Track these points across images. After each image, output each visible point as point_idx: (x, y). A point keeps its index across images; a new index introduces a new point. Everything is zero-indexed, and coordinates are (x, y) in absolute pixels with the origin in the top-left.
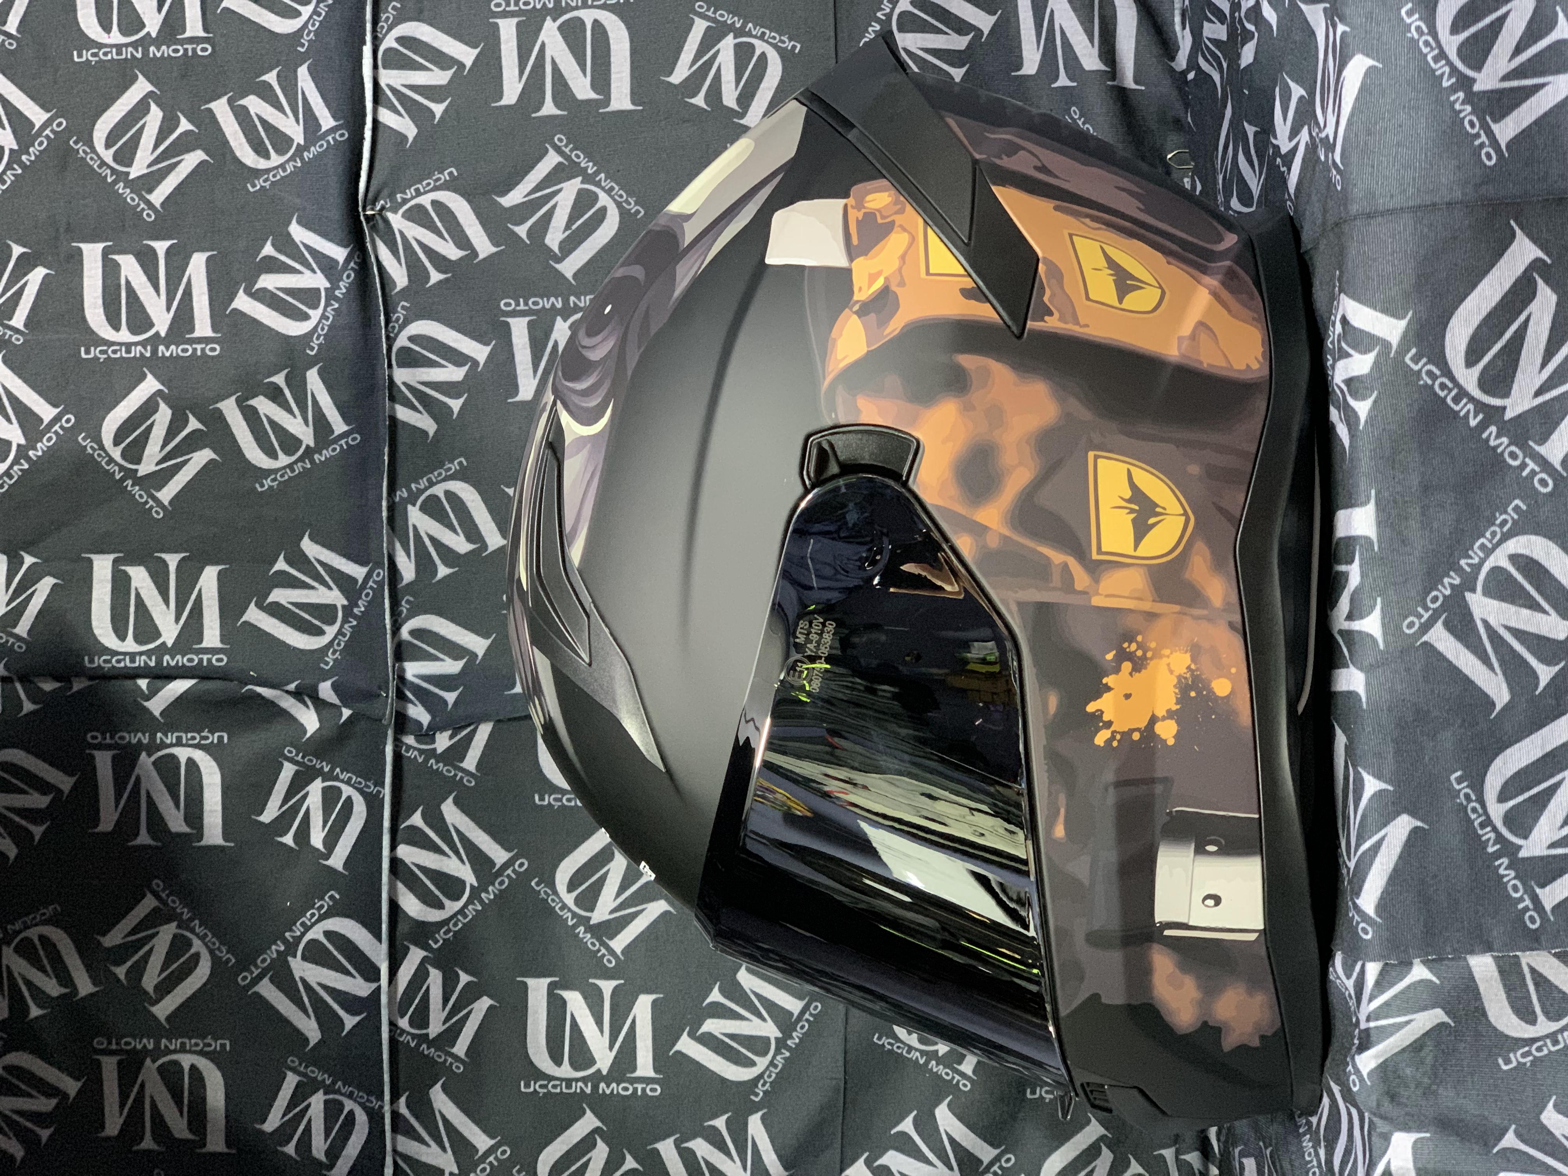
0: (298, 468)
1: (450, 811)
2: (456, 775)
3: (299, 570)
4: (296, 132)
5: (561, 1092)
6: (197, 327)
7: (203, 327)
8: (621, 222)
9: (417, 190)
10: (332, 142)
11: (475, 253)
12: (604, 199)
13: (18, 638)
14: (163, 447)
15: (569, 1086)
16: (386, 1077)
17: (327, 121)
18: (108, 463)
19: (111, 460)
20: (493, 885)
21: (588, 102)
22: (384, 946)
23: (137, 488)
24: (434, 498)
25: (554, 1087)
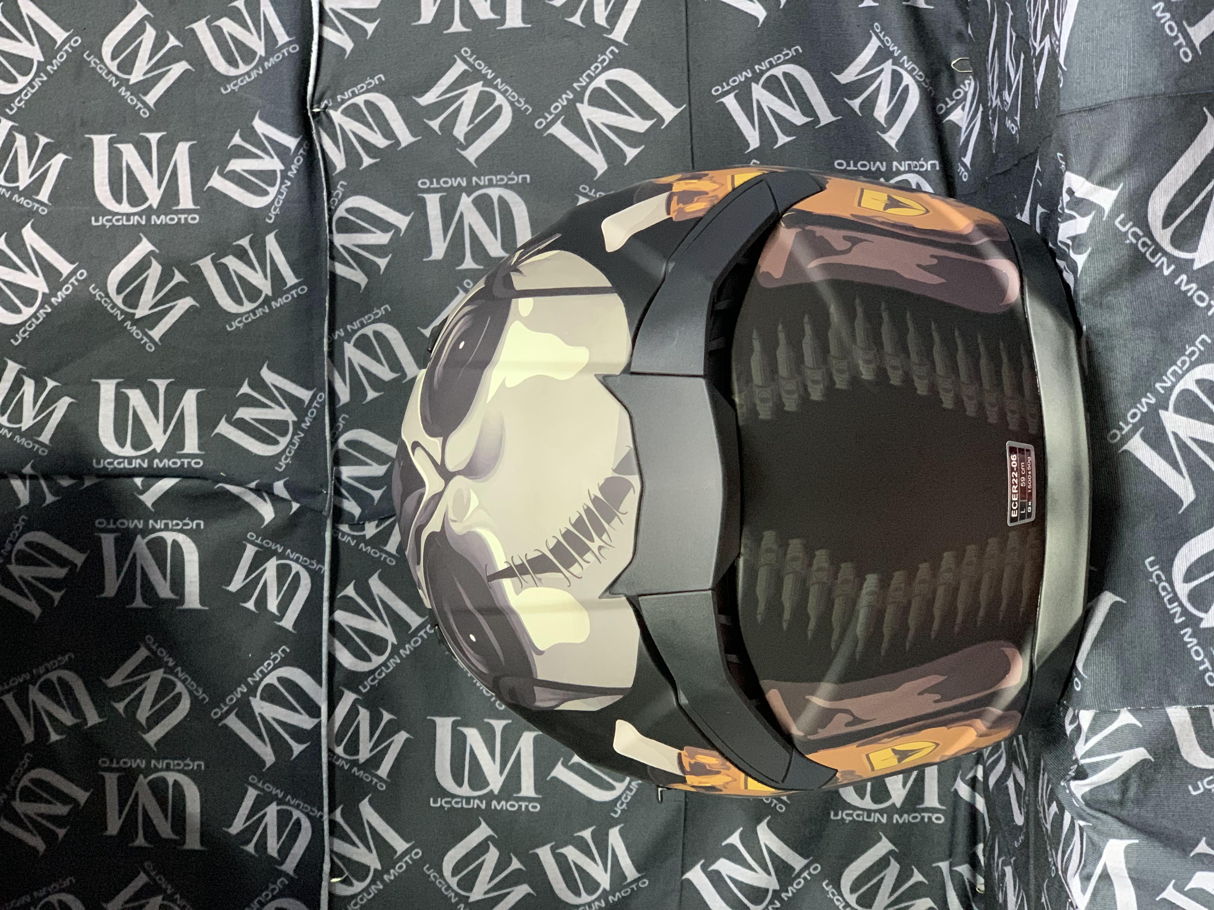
0: (259, 313)
1: (376, 585)
2: (381, 556)
3: (260, 393)
4: (259, 46)
5: (462, 807)
6: (181, 201)
7: (186, 201)
8: (513, 118)
9: (353, 92)
10: (286, 54)
11: (398, 143)
12: (500, 99)
13: (42, 444)
14: (156, 294)
15: (468, 803)
16: (326, 793)
17: (282, 37)
18: (112, 308)
19: (114, 306)
20: (409, 643)
21: (488, 21)
22: (324, 690)
23: (135, 327)
24: (365, 336)
25: (457, 803)
